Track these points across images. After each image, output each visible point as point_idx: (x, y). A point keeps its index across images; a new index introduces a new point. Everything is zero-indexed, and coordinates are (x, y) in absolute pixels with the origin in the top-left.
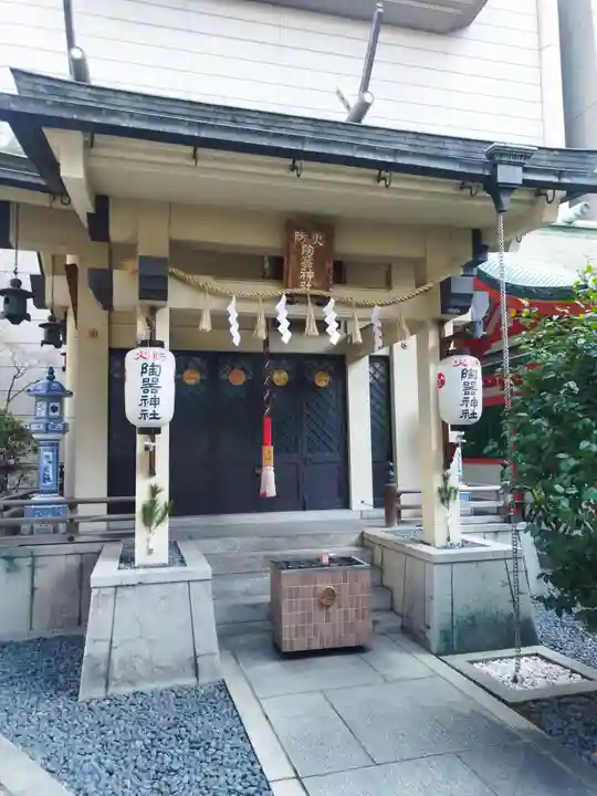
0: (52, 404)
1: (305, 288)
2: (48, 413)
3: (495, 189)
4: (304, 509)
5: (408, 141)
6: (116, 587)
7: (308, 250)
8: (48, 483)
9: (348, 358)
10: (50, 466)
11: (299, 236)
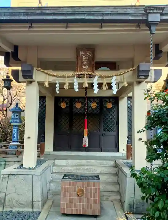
0: (16, 114)
1: (85, 72)
2: (15, 117)
3: (149, 24)
4: (102, 151)
5: (110, 10)
6: (9, 175)
7: (85, 58)
8: (15, 139)
9: (119, 98)
10: (15, 133)
11: (82, 53)
